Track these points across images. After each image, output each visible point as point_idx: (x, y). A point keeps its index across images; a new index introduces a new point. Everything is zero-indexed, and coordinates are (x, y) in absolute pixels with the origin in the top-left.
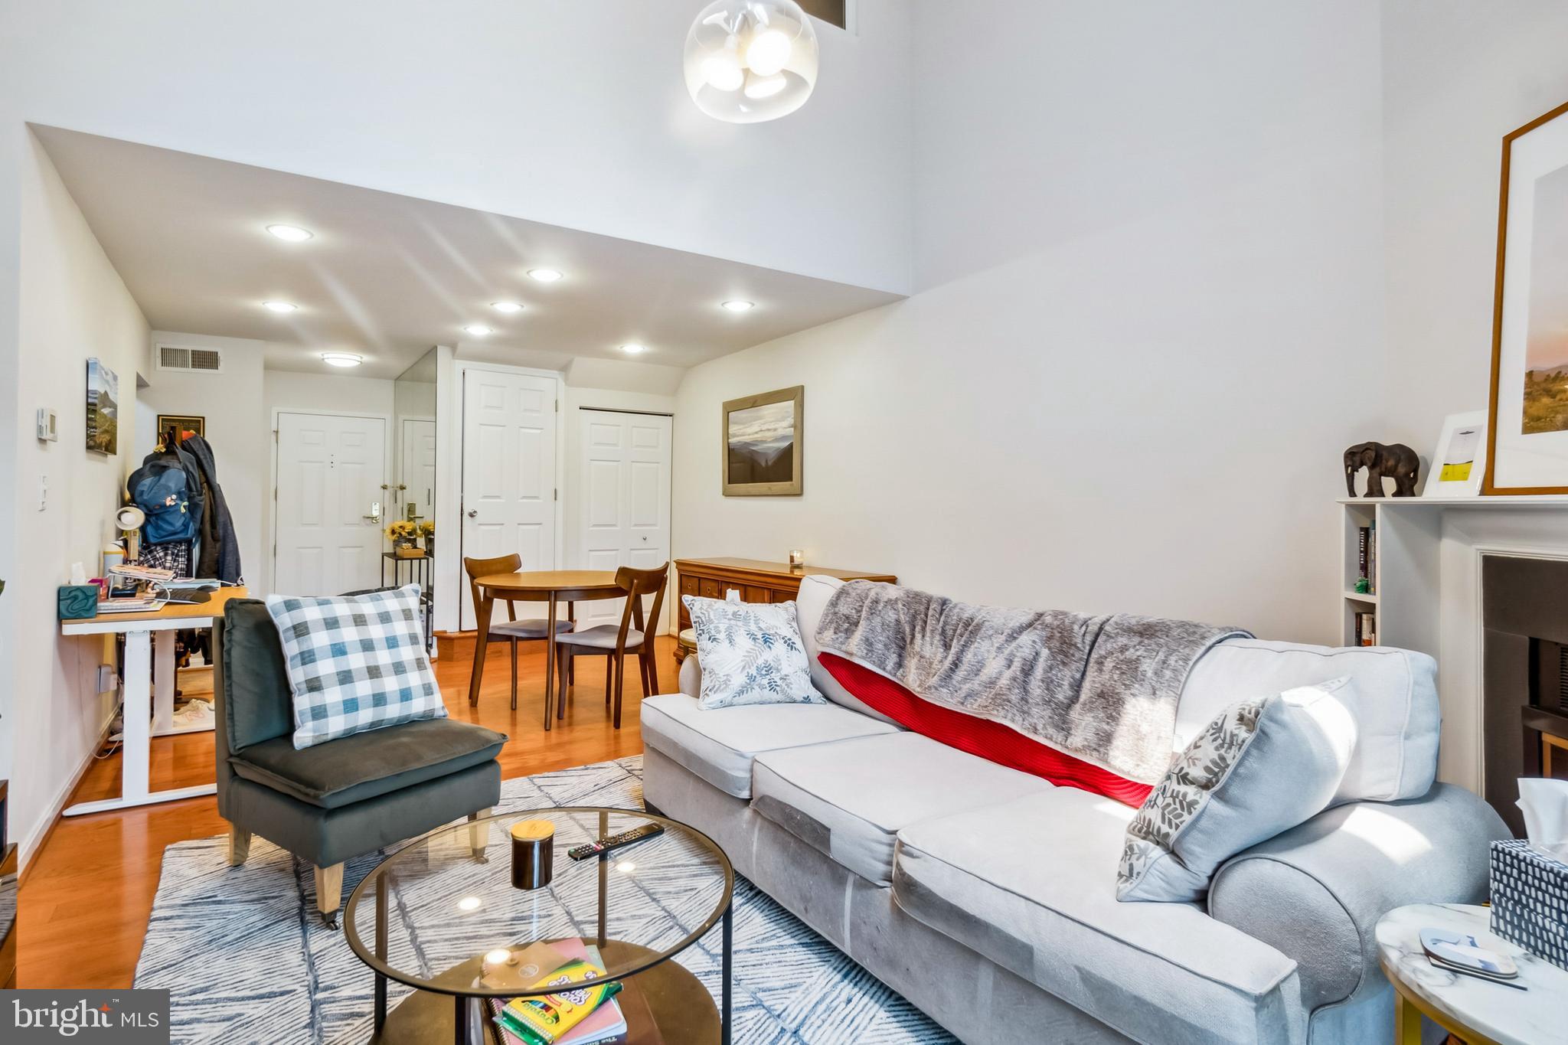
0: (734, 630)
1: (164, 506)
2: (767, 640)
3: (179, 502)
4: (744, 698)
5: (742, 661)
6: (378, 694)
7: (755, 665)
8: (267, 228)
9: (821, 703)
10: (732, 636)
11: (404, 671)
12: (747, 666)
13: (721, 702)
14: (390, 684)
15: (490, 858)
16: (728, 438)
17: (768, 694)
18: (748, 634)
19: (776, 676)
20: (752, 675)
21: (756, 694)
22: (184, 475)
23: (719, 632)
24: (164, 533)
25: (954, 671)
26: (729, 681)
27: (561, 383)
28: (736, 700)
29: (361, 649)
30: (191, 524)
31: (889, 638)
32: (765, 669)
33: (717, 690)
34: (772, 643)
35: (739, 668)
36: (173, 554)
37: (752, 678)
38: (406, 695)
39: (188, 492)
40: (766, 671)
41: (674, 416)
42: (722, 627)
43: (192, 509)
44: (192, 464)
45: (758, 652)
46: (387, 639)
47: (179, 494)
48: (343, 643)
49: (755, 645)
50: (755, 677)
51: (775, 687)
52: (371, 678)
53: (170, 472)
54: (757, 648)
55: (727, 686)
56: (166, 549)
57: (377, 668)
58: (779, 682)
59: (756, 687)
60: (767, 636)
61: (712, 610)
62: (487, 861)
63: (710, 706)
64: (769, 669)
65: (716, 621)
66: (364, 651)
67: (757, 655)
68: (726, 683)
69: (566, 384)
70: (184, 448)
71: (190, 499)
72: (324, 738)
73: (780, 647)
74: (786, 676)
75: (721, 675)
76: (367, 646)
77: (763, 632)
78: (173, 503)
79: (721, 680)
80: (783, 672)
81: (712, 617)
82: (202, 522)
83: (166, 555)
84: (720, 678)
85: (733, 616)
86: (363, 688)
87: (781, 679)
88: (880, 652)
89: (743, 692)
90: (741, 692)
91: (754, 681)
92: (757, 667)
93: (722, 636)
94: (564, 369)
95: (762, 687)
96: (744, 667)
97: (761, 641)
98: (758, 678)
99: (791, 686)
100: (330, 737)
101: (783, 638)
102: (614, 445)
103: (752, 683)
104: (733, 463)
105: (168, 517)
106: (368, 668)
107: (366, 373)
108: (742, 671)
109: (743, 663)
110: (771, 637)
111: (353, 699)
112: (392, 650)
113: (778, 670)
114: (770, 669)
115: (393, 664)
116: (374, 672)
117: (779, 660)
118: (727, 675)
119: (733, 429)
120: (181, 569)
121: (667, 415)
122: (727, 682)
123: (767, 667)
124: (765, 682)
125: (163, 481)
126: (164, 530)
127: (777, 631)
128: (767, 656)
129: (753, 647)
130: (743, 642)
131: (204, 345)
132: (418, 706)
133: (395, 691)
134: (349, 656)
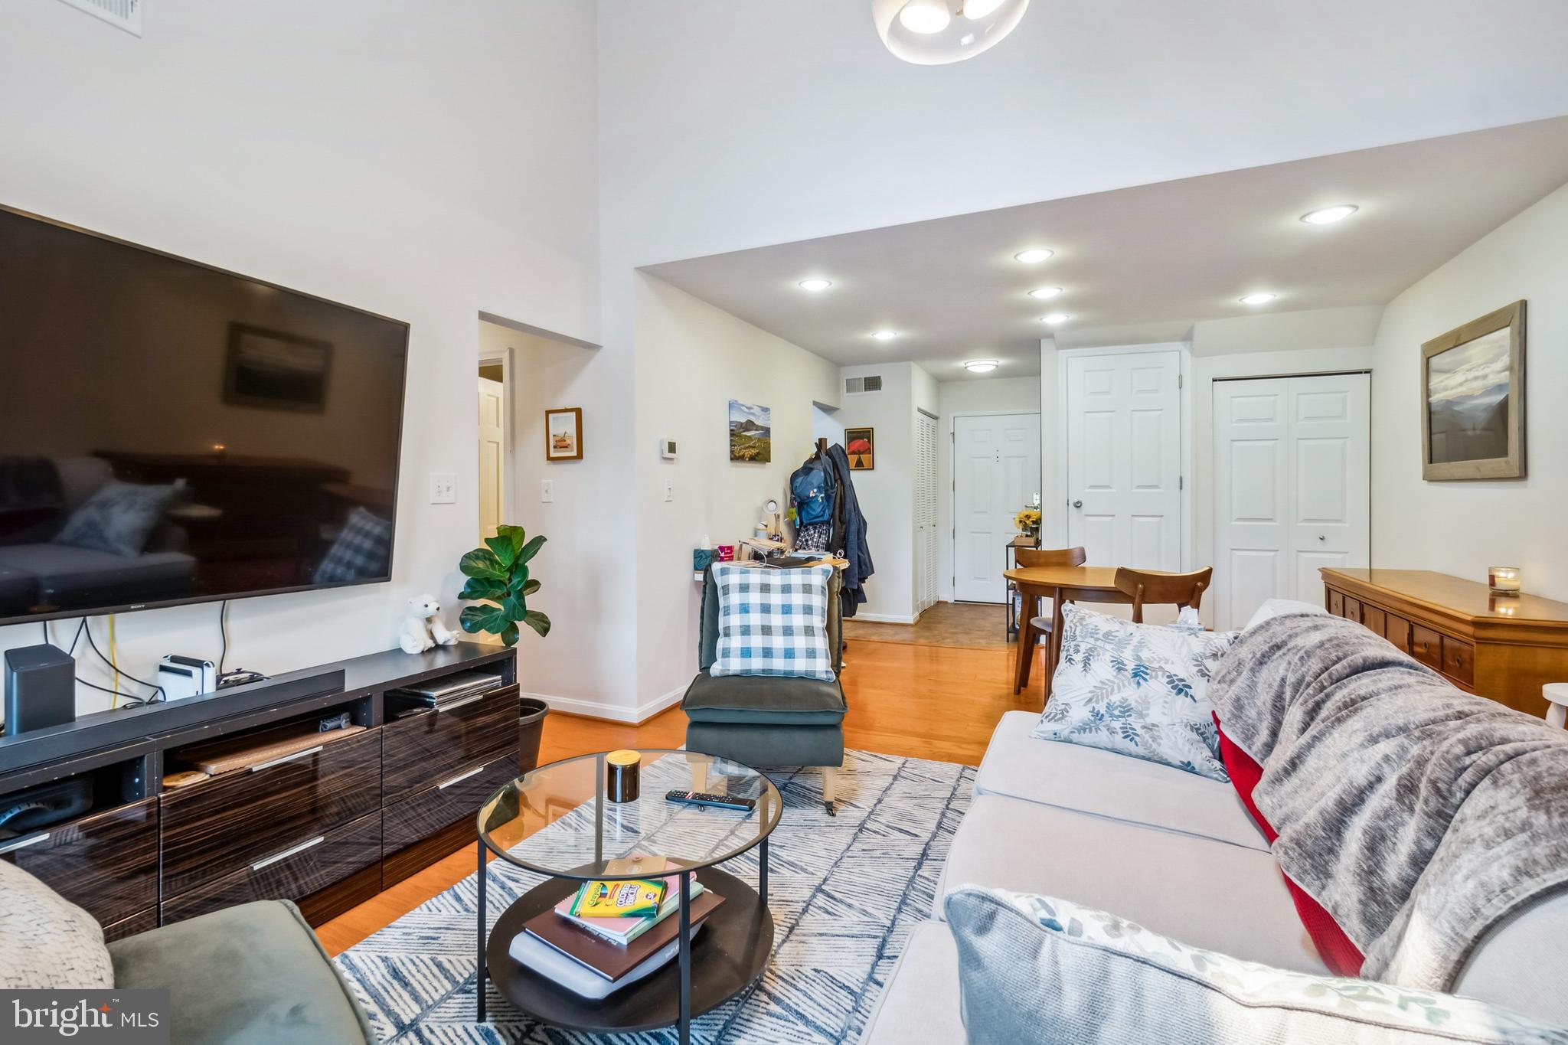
0: (1096, 653)
1: (808, 497)
2: (1140, 674)
3: (818, 494)
4: (1087, 738)
5: (1091, 692)
6: (767, 648)
7: (1106, 701)
8: (800, 284)
9: (1217, 779)
10: (1089, 660)
11: (791, 634)
12: (1094, 700)
13: (1055, 734)
14: (778, 642)
15: (837, 814)
16: (1428, 395)
17: (1119, 741)
18: (1112, 661)
19: (1135, 722)
20: (1099, 711)
21: (1102, 737)
22: (823, 474)
23: (1077, 651)
24: (811, 517)
25: (1289, 774)
26: (1068, 712)
27: (1187, 355)
28: (1075, 737)
29: (759, 611)
30: (827, 510)
31: (1264, 704)
32: (1119, 708)
33: (1052, 719)
34: (1145, 680)
35: (1084, 699)
36: (819, 532)
37: (1098, 716)
38: (789, 654)
39: (826, 487)
40: (1120, 711)
41: (1373, 373)
42: (1083, 647)
43: (828, 497)
44: (830, 466)
45: (1115, 688)
46: (783, 606)
47: (819, 488)
48: (748, 604)
49: (1115, 677)
50: (1103, 715)
51: (1132, 736)
52: (763, 634)
53: (814, 472)
54: (1117, 681)
55: (1063, 717)
56: (815, 528)
57: (769, 628)
58: (1139, 731)
59: (1104, 730)
60: (1142, 669)
61: (1081, 624)
62: (834, 815)
63: (1041, 735)
64: (1126, 710)
65: (1079, 639)
66: (761, 613)
67: (1113, 690)
68: (1062, 713)
69: (1192, 356)
70: (827, 454)
71: (826, 491)
72: (726, 673)
73: (1157, 687)
74: (1153, 725)
75: (1060, 703)
76: (766, 609)
77: (1139, 663)
78: (814, 495)
79: (1059, 709)
80: (1149, 721)
81: (1077, 633)
82: (834, 510)
83: (815, 533)
84: (1058, 705)
85: (1103, 636)
86: (757, 641)
87: (1144, 727)
88: (1250, 721)
89: (1085, 730)
90: (1082, 729)
91: (1100, 719)
92: (1108, 704)
93: (1078, 658)
94: (1188, 337)
95: (1112, 732)
96: (1090, 700)
97: (1129, 674)
98: (1107, 718)
99: (1159, 741)
100: (731, 673)
101: (1168, 677)
102: (1271, 420)
103: (1098, 722)
104: (1435, 434)
105: (812, 505)
106: (762, 626)
107: (1002, 374)
108: (1085, 705)
109: (1090, 695)
110: (1148, 671)
111: (748, 648)
112: (785, 616)
113: (1141, 715)
114: (1129, 711)
115: (783, 627)
116: (766, 630)
117: (1149, 703)
118: (1066, 704)
119: (1436, 381)
120: (823, 544)
121: (1361, 373)
122: (1064, 713)
123: (1124, 708)
124: (1117, 725)
125: (809, 479)
126: (812, 515)
127: (1163, 666)
128: (1130, 693)
129: (1112, 679)
130: (1102, 669)
131: (871, 372)
132: (800, 665)
133: (781, 649)
134: (750, 614)
